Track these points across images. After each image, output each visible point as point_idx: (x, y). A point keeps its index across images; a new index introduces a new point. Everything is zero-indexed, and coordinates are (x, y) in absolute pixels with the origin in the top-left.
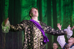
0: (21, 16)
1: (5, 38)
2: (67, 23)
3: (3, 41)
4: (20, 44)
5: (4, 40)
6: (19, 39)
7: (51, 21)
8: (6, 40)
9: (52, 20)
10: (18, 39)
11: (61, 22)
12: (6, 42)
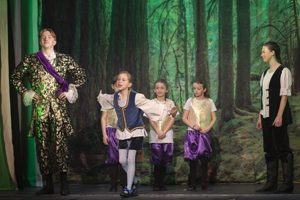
0: (145, 5)
1: (104, 67)
2: (281, 12)
3: (100, 73)
4: (141, 80)
5: (102, 71)
6: (141, 65)
7: (231, 13)
8: (107, 70)
9: (234, 7)
10: (138, 66)
11: (260, 13)
12: (108, 76)
